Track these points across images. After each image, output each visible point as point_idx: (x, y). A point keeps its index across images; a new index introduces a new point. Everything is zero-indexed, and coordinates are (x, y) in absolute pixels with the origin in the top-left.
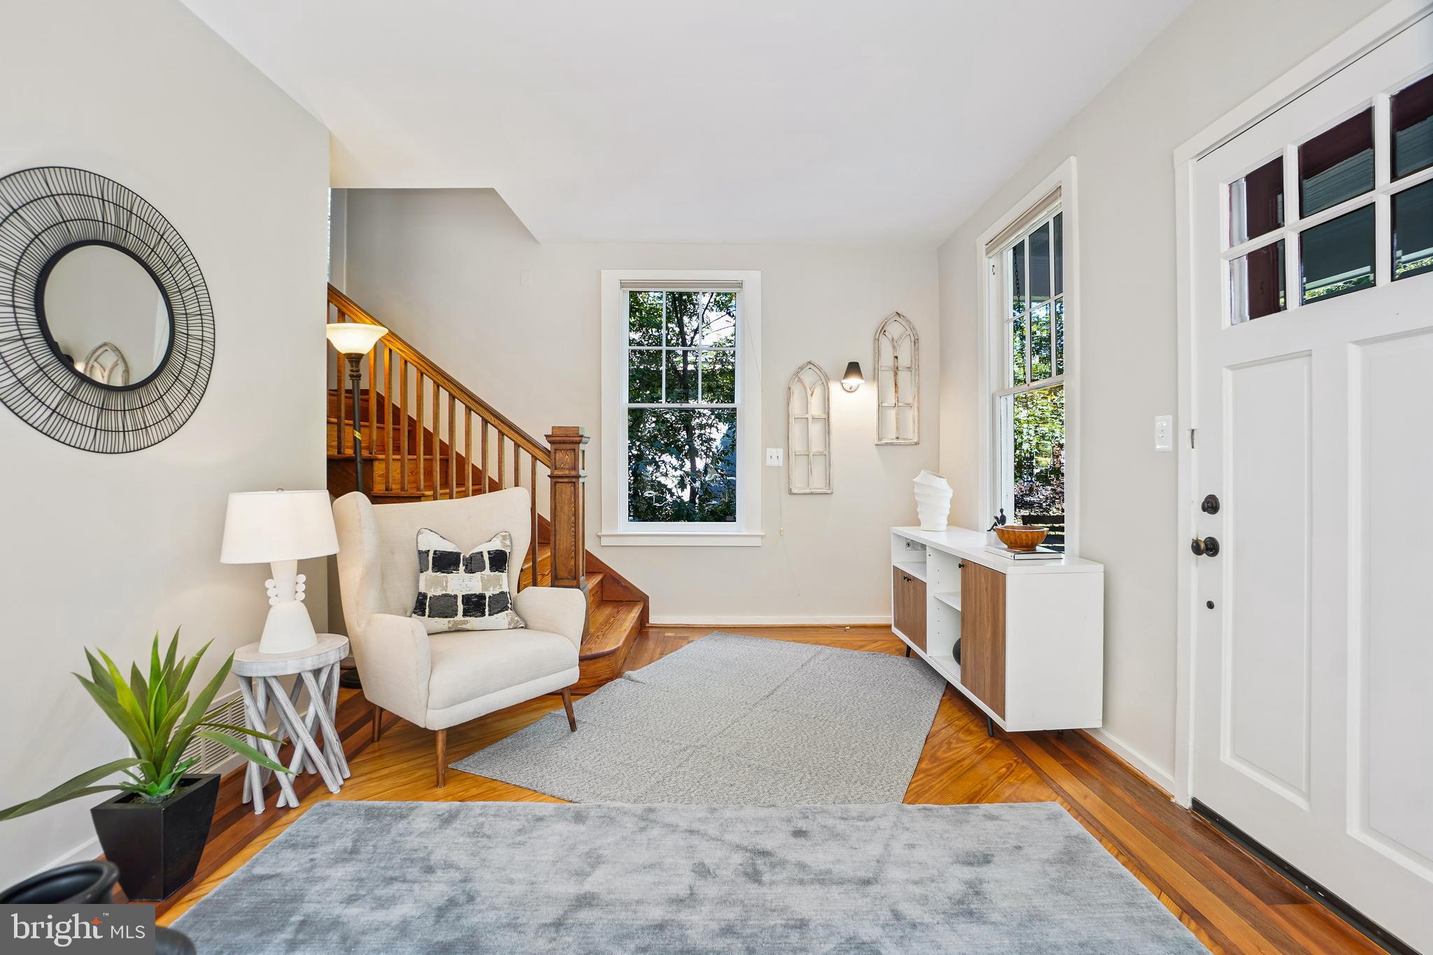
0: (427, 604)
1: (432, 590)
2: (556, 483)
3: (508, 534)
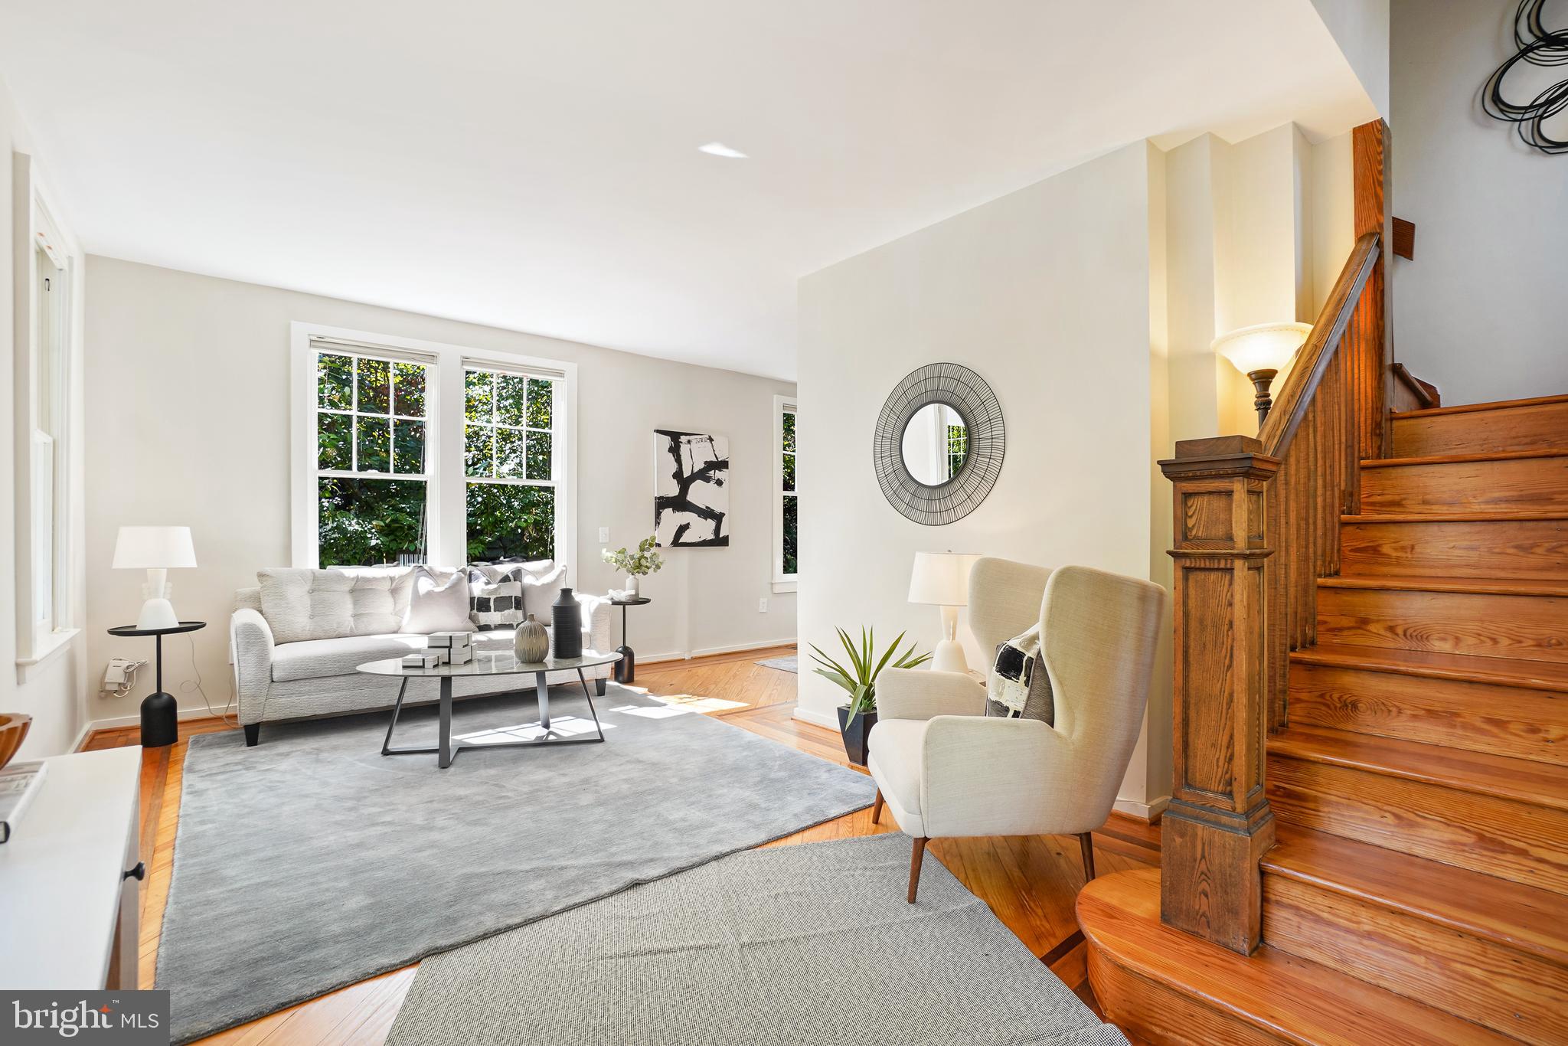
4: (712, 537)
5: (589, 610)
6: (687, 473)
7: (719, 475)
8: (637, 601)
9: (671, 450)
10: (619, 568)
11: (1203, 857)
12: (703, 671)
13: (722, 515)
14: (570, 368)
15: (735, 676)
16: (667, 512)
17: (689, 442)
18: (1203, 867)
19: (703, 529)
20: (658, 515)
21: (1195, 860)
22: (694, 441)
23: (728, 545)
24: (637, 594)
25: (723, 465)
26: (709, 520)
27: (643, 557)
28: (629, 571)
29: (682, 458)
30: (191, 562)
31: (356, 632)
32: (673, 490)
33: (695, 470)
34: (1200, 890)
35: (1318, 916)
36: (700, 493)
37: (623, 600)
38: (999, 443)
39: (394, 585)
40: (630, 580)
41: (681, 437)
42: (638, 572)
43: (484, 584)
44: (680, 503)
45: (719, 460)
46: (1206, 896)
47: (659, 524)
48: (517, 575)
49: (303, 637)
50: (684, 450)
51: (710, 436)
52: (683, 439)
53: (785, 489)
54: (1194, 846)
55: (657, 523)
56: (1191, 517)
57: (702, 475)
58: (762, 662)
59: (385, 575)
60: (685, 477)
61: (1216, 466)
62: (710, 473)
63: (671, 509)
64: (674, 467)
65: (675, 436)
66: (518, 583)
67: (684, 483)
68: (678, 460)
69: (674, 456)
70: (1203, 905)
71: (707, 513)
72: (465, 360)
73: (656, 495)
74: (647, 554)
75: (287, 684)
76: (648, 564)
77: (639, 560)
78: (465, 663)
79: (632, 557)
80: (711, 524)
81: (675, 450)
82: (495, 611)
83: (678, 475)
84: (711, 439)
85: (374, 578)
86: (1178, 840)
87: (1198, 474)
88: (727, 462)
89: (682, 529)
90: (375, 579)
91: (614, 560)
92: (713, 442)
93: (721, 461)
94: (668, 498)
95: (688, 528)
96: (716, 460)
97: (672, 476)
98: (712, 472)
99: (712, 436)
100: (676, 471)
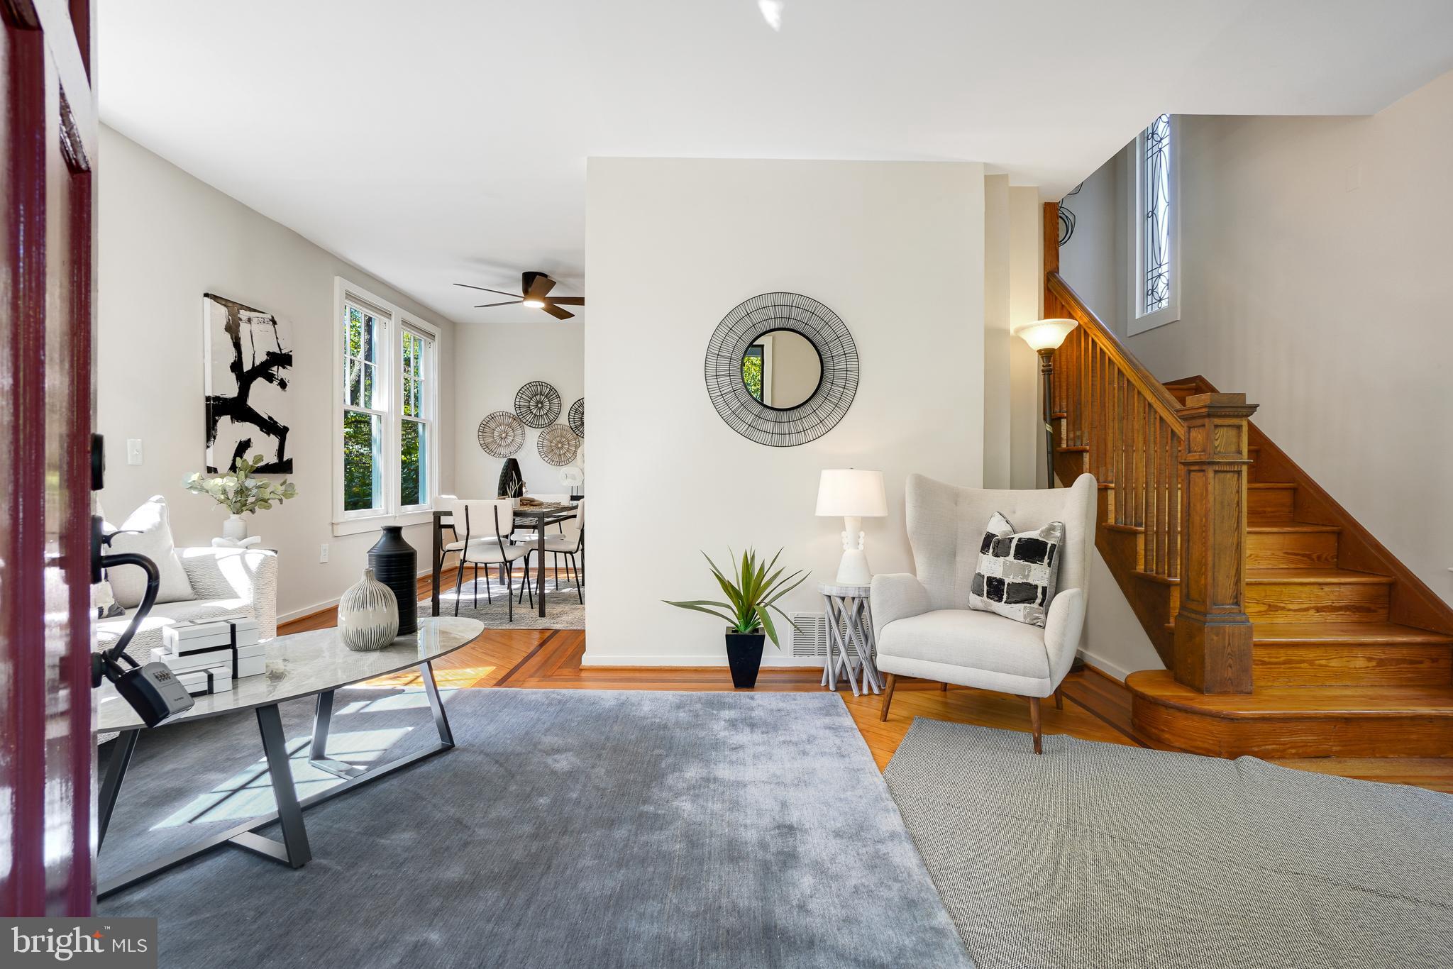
0: (1005, 591)
1: (1011, 577)
2: (1190, 471)
3: (1060, 524)
4: (274, 460)
6: (247, 367)
7: (280, 372)
9: (228, 328)
11: (1229, 644)
13: (286, 429)
16: (224, 422)
17: (249, 320)
18: (1229, 650)
19: (264, 448)
20: (211, 425)
21: (1225, 647)
22: (255, 320)
23: (292, 473)
25: (286, 360)
26: (272, 436)
28: (230, 508)
29: (242, 342)
32: (230, 389)
33: (257, 363)
34: (1227, 664)
35: (1263, 661)
36: (262, 397)
38: (853, 376)
40: (230, 521)
41: (240, 311)
42: (247, 510)
44: (238, 409)
45: (283, 352)
46: (1231, 667)
47: (213, 436)
50: (244, 331)
51: (273, 317)
52: (242, 314)
54: (1224, 639)
56: (1217, 440)
57: (265, 371)
60: (245, 371)
61: (1239, 410)
62: (273, 369)
63: (229, 416)
64: (231, 357)
65: (233, 307)
67: (245, 380)
68: (237, 345)
69: (231, 338)
70: (1229, 673)
71: (270, 426)
73: (209, 393)
76: (268, 497)
80: (274, 441)
81: (232, 329)
83: (236, 366)
84: (274, 323)
86: (1215, 638)
87: (1228, 414)
88: (291, 356)
89: (243, 447)
92: (276, 326)
93: (285, 354)
94: (226, 399)
95: (249, 446)
96: (279, 352)
97: (231, 367)
98: (275, 368)
99: (276, 319)
100: (235, 361)
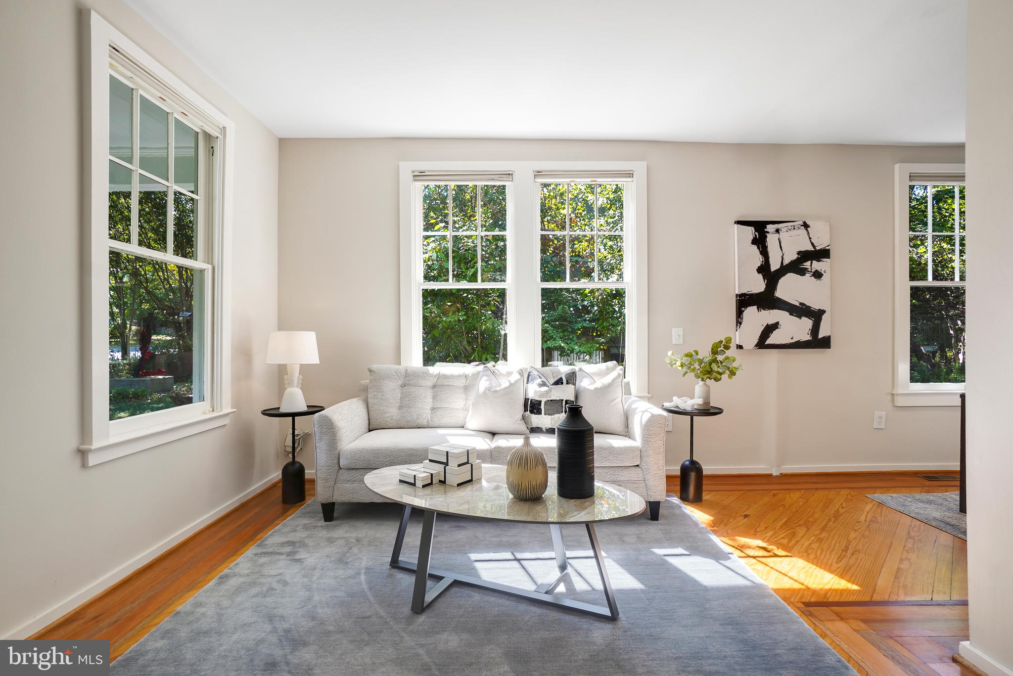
4: (808, 337)
5: (641, 421)
6: (775, 266)
7: (816, 265)
8: (708, 411)
9: (754, 242)
10: (686, 373)
12: (794, 497)
13: (821, 312)
14: (639, 167)
15: (837, 515)
16: (751, 312)
17: (777, 231)
19: (800, 329)
20: (739, 314)
22: (784, 230)
23: (828, 347)
24: (707, 403)
25: (824, 254)
26: (803, 318)
27: (715, 361)
28: (697, 377)
29: (769, 249)
30: (315, 360)
31: (431, 424)
32: (758, 285)
33: (786, 262)
36: (792, 288)
37: (689, 409)
39: (468, 382)
40: (699, 387)
41: (768, 226)
42: (710, 379)
43: (537, 386)
44: (766, 300)
45: (818, 248)
47: (740, 323)
48: (571, 378)
49: (391, 426)
50: (772, 241)
51: (805, 223)
52: (770, 228)
53: (912, 278)
55: (739, 323)
57: (796, 267)
58: (879, 496)
59: (462, 374)
60: (772, 271)
62: (805, 264)
63: (756, 307)
64: (758, 260)
65: (760, 226)
66: (571, 387)
67: (771, 277)
68: (764, 252)
69: (758, 248)
71: (801, 311)
72: (538, 174)
73: (737, 292)
74: (720, 358)
75: (351, 472)
76: (720, 371)
77: (710, 364)
78: (459, 485)
79: (701, 362)
80: (807, 323)
81: (760, 242)
82: (545, 414)
83: (764, 269)
84: (806, 226)
85: (452, 375)
88: (829, 250)
89: (770, 329)
90: (452, 377)
91: (679, 363)
92: (808, 229)
93: (820, 250)
94: (752, 295)
95: (777, 328)
96: (813, 249)
97: (757, 270)
98: (809, 263)
99: (808, 223)
100: (762, 265)
